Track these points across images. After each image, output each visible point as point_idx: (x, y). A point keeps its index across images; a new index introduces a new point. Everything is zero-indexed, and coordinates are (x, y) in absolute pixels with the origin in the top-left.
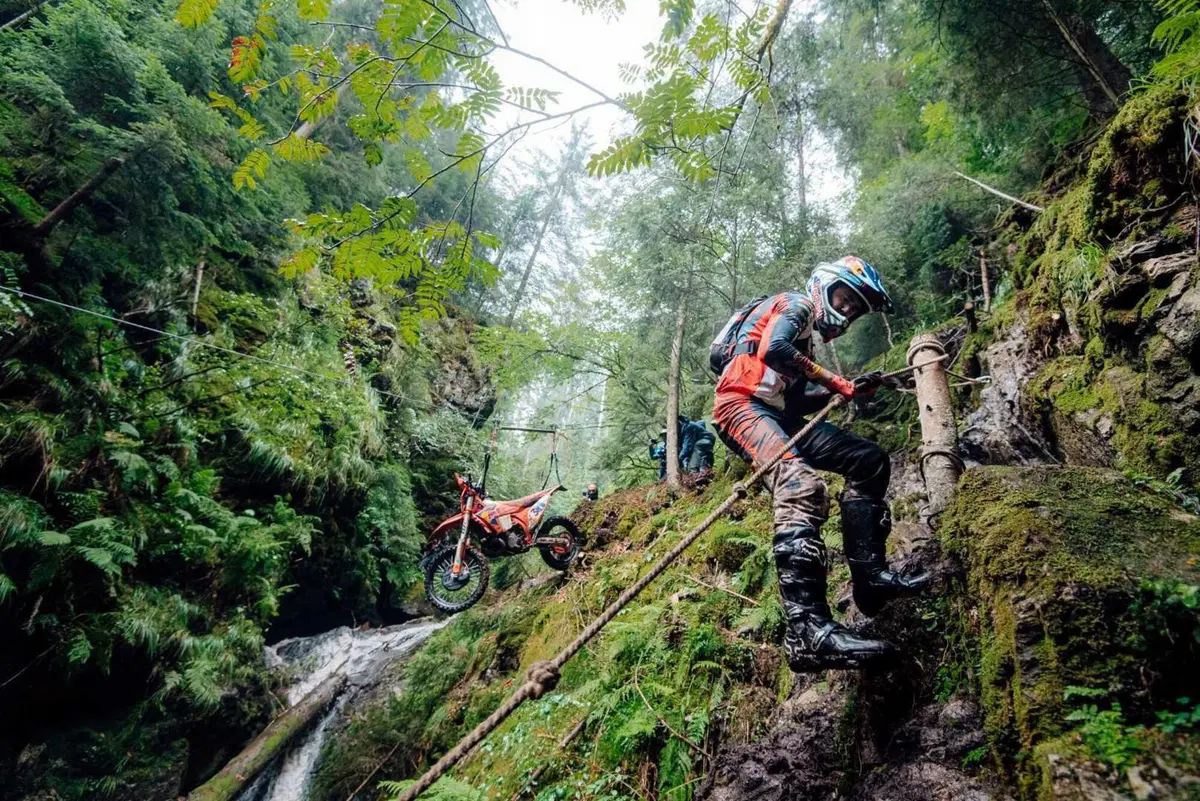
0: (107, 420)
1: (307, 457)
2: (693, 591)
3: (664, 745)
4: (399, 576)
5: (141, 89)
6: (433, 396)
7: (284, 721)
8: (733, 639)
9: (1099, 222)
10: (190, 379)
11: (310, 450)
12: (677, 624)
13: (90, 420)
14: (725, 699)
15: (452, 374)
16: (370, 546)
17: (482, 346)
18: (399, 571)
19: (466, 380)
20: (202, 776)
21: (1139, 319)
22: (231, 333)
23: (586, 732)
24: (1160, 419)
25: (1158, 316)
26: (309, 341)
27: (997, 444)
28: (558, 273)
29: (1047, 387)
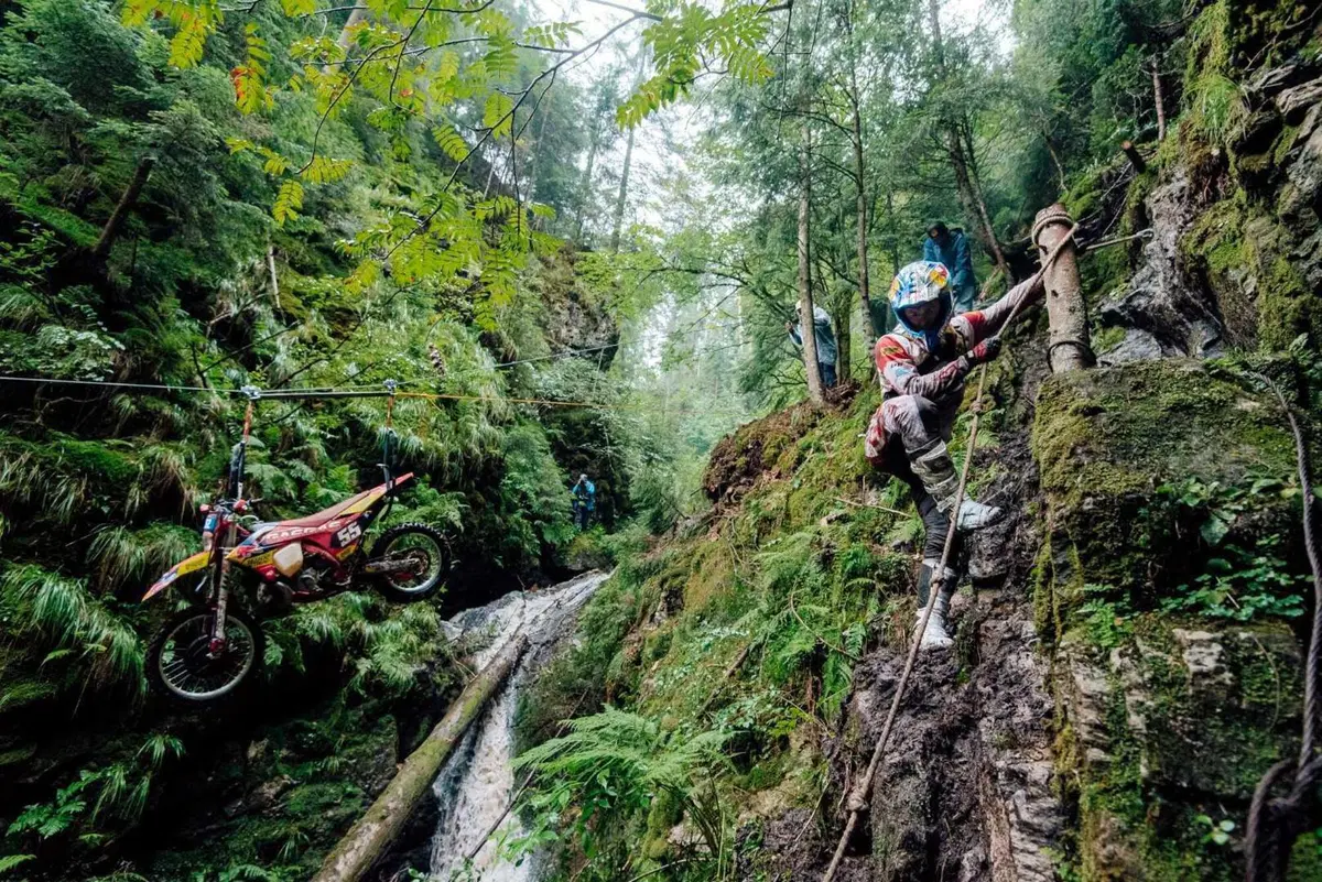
0: (229, 434)
1: (434, 434)
2: (840, 512)
3: (826, 660)
4: (557, 535)
5: (147, 68)
6: (550, 343)
7: (477, 686)
8: (886, 553)
9: (1238, 42)
10: (296, 377)
11: (435, 427)
12: (828, 546)
13: (212, 440)
14: (881, 611)
15: (565, 316)
16: (521, 511)
17: (590, 276)
18: (556, 530)
19: (582, 320)
20: (414, 744)
21: (1271, 164)
22: (322, 318)
23: (752, 658)
24: (1292, 279)
25: (1288, 161)
26: (403, 309)
27: (1161, 309)
28: (662, 169)
29: (1201, 240)
